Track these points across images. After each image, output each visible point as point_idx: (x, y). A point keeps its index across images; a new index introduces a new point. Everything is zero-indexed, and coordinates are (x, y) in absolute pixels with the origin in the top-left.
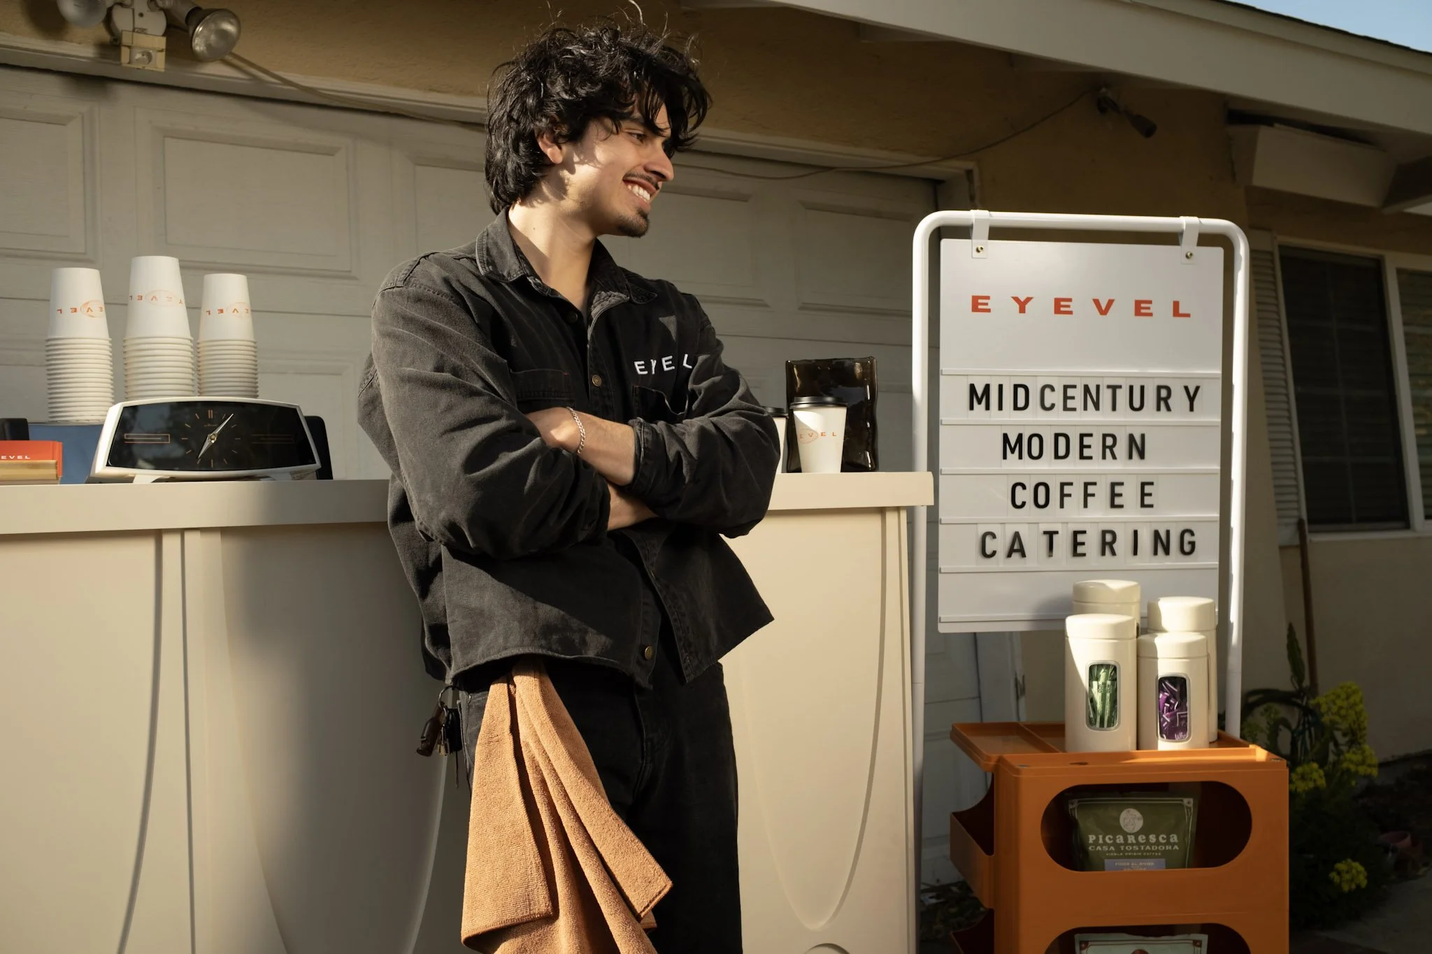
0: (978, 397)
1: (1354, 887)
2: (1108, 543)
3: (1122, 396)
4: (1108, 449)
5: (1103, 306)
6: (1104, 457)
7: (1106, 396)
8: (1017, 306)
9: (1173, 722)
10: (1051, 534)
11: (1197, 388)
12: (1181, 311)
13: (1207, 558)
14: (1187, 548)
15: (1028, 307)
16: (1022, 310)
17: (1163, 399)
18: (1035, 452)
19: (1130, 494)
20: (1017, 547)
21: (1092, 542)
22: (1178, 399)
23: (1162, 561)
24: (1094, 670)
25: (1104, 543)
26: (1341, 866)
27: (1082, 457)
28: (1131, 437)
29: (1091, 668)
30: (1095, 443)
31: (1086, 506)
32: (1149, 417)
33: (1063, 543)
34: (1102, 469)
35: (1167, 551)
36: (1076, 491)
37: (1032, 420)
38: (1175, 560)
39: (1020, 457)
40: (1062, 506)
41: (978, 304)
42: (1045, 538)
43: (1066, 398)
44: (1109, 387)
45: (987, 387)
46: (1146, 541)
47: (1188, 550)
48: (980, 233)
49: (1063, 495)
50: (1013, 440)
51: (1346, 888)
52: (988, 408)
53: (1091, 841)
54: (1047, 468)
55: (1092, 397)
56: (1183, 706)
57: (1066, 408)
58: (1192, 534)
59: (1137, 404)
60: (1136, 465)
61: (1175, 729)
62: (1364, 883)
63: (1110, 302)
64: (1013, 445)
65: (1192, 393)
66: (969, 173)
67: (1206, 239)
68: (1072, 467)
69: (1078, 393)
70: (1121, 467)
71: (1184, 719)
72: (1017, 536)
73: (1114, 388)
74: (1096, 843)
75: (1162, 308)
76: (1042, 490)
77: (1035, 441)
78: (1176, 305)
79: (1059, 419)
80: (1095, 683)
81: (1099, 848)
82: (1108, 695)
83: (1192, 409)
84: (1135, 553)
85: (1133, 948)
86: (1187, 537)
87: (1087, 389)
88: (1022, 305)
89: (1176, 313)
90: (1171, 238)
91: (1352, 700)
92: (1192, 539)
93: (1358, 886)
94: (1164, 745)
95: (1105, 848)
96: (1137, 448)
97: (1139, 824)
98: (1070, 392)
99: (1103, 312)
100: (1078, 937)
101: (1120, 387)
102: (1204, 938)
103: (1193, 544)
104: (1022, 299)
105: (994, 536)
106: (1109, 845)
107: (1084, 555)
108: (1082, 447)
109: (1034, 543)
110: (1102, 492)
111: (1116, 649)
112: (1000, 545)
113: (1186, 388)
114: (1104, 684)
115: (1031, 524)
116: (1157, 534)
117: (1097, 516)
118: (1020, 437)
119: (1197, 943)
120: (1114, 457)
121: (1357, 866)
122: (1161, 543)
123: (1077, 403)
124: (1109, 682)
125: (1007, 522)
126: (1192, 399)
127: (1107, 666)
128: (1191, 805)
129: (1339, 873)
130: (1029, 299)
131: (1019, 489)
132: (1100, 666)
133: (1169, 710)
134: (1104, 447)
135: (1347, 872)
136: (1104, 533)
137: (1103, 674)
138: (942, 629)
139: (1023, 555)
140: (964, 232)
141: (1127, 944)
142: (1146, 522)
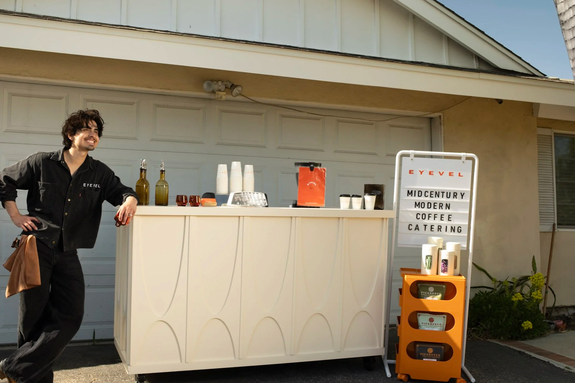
0: (410, 193)
1: (528, 328)
3: (445, 194)
4: (441, 206)
5: (441, 173)
6: (440, 208)
7: (441, 194)
8: (420, 173)
9: (444, 269)
10: (425, 226)
11: (464, 193)
12: (461, 175)
13: (464, 234)
14: (459, 231)
15: (423, 173)
16: (421, 174)
17: (455, 195)
18: (423, 207)
19: (446, 217)
20: (417, 228)
21: (436, 228)
22: (459, 196)
23: (452, 234)
24: (427, 257)
25: (438, 228)
26: (525, 322)
27: (434, 208)
28: (447, 204)
29: (426, 256)
30: (438, 205)
31: (434, 219)
32: (451, 200)
33: (428, 228)
34: (438, 211)
35: (454, 231)
36: (432, 216)
37: (423, 199)
38: (456, 234)
39: (419, 207)
40: (429, 219)
41: (411, 172)
42: (424, 226)
43: (431, 194)
44: (442, 192)
45: (412, 191)
46: (449, 229)
47: (460, 231)
48: (412, 157)
49: (429, 217)
50: (417, 203)
51: (525, 328)
52: (412, 196)
53: (422, 293)
54: (426, 210)
55: (437, 195)
56: (446, 266)
57: (431, 197)
58: (461, 228)
59: (448, 196)
60: (448, 211)
61: (445, 271)
62: (531, 327)
63: (443, 173)
64: (417, 205)
65: (462, 195)
66: (440, 116)
67: (468, 158)
68: (432, 210)
69: (434, 193)
70: (444, 211)
71: (447, 269)
72: (417, 225)
73: (443, 193)
74: (423, 293)
75: (456, 174)
76: (424, 215)
77: (423, 204)
78: (460, 174)
79: (428, 199)
80: (427, 259)
81: (423, 294)
82: (430, 262)
83: (462, 198)
84: (446, 231)
85: (430, 317)
86: (460, 228)
87: (436, 192)
88: (421, 173)
89: (459, 175)
90: (459, 158)
91: (539, 278)
92: (460, 229)
93: (529, 328)
94: (441, 274)
95: (425, 295)
96: (448, 206)
97: (433, 290)
98: (432, 193)
99: (441, 175)
100: (418, 314)
101: (444, 192)
102: (445, 316)
103: (461, 230)
104: (421, 171)
105: (412, 225)
106: (426, 294)
107: (433, 231)
108: (434, 206)
109: (421, 227)
110: (439, 217)
111: (433, 252)
112: (413, 227)
113: (461, 193)
114: (429, 260)
115: (421, 223)
116: (452, 227)
117: (437, 222)
118: (419, 203)
119: (444, 317)
120: (442, 209)
121: (530, 323)
122: (453, 229)
123: (434, 196)
124: (430, 259)
125: (415, 222)
126: (462, 196)
127: (430, 256)
128: (445, 287)
129: (524, 324)
130: (423, 171)
131: (418, 215)
132: (428, 256)
133: (444, 267)
134: (440, 206)
135: (526, 324)
136: (439, 226)
137: (429, 257)
138: (398, 246)
139: (419, 230)
140: (408, 155)
141: (429, 316)
142: (449, 224)
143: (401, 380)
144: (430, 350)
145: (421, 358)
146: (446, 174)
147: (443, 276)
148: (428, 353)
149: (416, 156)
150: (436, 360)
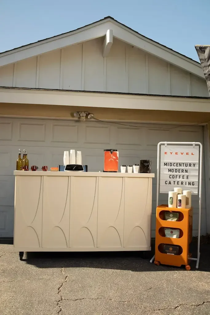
0: (165, 164)
2: (182, 183)
3: (184, 165)
4: (183, 171)
7: (182, 165)
9: (180, 205)
13: (196, 186)
14: (193, 184)
17: (190, 165)
19: (185, 177)
20: (170, 183)
21: (180, 183)
22: (192, 165)
23: (190, 186)
27: (179, 172)
29: (170, 198)
30: (181, 171)
32: (188, 168)
33: (176, 183)
34: (181, 174)
36: (178, 177)
37: (172, 167)
39: (171, 172)
41: (166, 153)
42: (174, 182)
43: (177, 165)
45: (166, 164)
46: (187, 183)
47: (193, 185)
48: (166, 145)
49: (176, 177)
52: (166, 166)
54: (174, 173)
55: (180, 165)
56: (181, 203)
59: (186, 166)
60: (186, 174)
64: (169, 170)
66: (207, 125)
67: (196, 145)
68: (177, 173)
69: (179, 164)
70: (185, 174)
73: (183, 164)
74: (167, 217)
75: (190, 154)
76: (173, 176)
77: (173, 170)
78: (192, 153)
79: (175, 167)
83: (194, 167)
84: (186, 185)
86: (193, 183)
88: (171, 153)
89: (192, 154)
90: (192, 145)
94: (178, 207)
96: (186, 171)
97: (172, 216)
99: (182, 154)
100: (165, 229)
102: (179, 230)
105: (167, 181)
107: (179, 185)
109: (172, 183)
110: (181, 177)
111: (173, 196)
112: (168, 183)
114: (171, 200)
115: (172, 180)
117: (181, 180)
118: (171, 169)
119: (178, 231)
120: (183, 173)
122: (189, 184)
125: (169, 180)
126: (194, 165)
127: (172, 198)
128: (178, 215)
131: (170, 176)
138: (160, 192)
140: (164, 144)
141: (170, 230)
142: (188, 181)
143: (156, 265)
144: (171, 249)
145: (166, 253)
146: (185, 154)
147: (179, 209)
148: (170, 251)
149: (168, 144)
150: (174, 254)
